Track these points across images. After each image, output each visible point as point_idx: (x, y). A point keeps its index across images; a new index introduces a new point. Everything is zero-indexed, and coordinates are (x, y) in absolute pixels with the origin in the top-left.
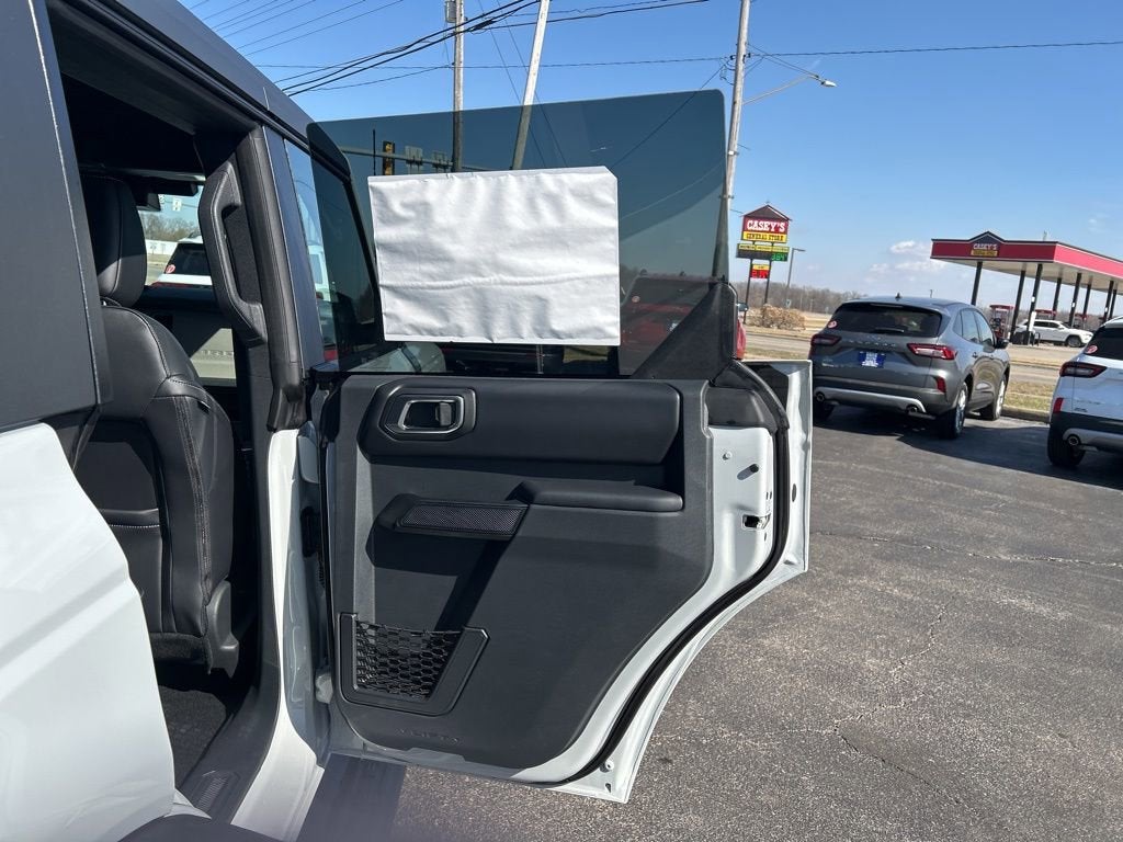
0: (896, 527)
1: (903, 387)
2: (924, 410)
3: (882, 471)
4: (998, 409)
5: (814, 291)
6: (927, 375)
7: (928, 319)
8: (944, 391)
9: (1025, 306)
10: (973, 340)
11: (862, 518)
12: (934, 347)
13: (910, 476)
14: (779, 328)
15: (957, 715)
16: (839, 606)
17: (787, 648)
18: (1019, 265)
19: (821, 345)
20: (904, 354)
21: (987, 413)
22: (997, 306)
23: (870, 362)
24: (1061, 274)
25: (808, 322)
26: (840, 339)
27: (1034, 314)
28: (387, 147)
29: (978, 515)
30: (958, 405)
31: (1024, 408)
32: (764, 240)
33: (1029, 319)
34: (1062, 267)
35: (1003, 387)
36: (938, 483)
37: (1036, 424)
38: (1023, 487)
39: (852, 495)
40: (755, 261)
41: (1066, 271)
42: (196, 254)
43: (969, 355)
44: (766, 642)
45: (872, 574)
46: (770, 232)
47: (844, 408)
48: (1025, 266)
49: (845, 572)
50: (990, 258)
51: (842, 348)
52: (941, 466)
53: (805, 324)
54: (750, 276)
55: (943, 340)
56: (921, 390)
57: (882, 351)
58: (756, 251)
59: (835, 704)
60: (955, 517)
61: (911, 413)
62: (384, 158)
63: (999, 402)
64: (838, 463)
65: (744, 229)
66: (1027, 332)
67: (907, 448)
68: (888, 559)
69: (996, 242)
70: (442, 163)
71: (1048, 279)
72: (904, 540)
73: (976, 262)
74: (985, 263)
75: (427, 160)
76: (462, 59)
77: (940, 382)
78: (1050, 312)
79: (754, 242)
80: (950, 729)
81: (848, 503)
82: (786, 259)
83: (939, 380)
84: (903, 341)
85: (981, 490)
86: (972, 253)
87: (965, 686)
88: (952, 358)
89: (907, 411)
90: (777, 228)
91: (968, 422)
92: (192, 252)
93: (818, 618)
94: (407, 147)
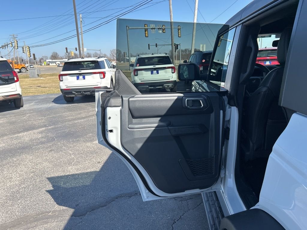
28: (146, 25)
62: (145, 29)
75: (157, 28)
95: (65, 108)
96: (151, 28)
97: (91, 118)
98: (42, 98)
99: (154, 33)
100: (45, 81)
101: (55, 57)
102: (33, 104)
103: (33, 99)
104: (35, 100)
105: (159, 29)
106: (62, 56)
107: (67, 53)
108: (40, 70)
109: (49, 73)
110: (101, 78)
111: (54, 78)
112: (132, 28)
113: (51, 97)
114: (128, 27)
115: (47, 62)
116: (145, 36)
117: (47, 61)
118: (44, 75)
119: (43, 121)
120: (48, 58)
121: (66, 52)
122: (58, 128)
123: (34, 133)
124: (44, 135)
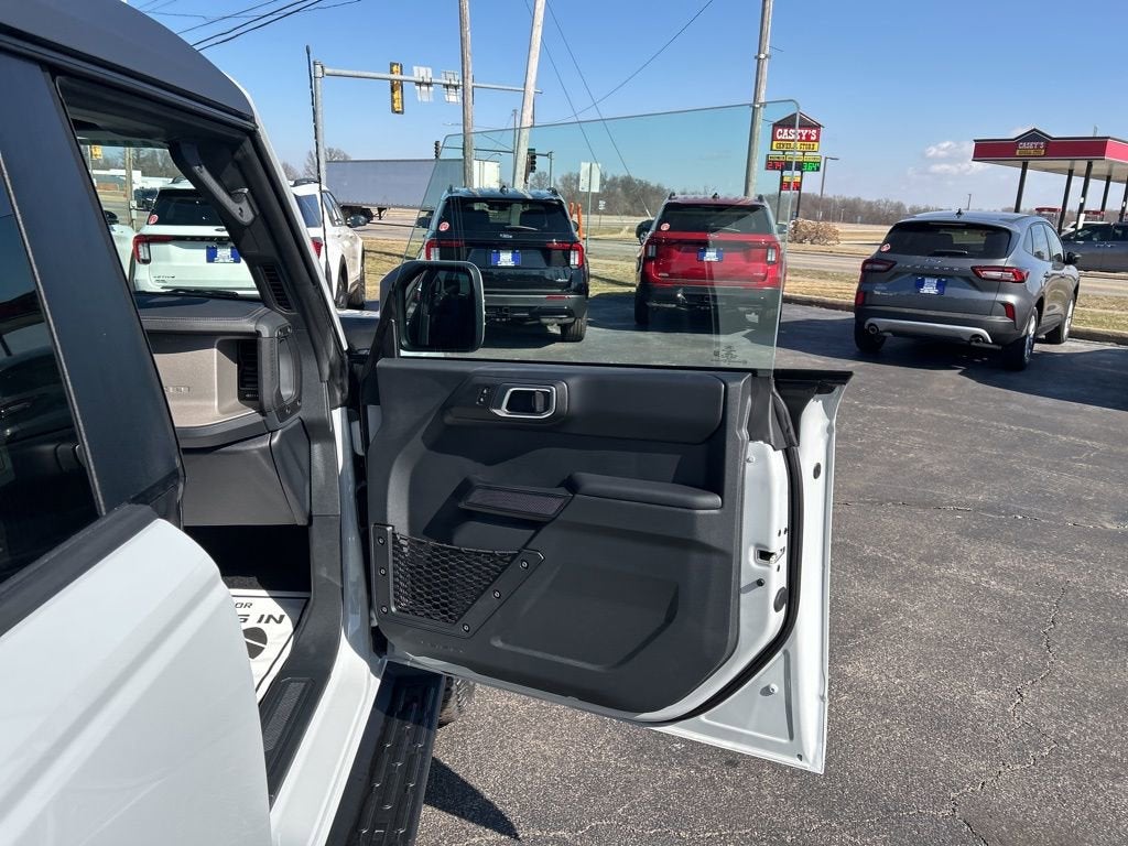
0: (979, 490)
1: (966, 316)
2: (990, 341)
3: (949, 416)
6: (994, 301)
7: (995, 237)
8: (1014, 319)
11: (935, 479)
12: (1003, 269)
13: (981, 421)
14: (812, 243)
15: (1103, 776)
16: (929, 609)
17: (876, 677)
18: (1066, 164)
19: (872, 271)
20: (968, 279)
21: (1056, 335)
22: (1043, 209)
23: (930, 288)
24: (1110, 171)
25: (843, 234)
26: (895, 263)
27: (1083, 216)
28: (395, 68)
29: (1068, 469)
30: (1027, 334)
31: (1093, 328)
32: (794, 149)
33: (1077, 220)
34: (1112, 164)
35: (1071, 307)
36: (1015, 428)
37: (1108, 346)
38: (1112, 429)
39: (921, 449)
40: (785, 173)
41: (1115, 167)
42: (181, 201)
43: (1040, 274)
44: (849, 669)
45: (960, 559)
46: (801, 140)
48: (1072, 164)
49: (928, 559)
50: (1037, 157)
51: (897, 274)
52: (1012, 407)
53: (840, 237)
54: (781, 189)
55: (1013, 261)
56: (986, 318)
57: (944, 276)
58: (786, 162)
59: (948, 765)
60: (1043, 473)
61: (974, 344)
62: (392, 81)
63: (1068, 322)
64: (899, 408)
65: (774, 138)
67: (972, 384)
68: (976, 536)
69: (1043, 140)
70: (453, 83)
71: (1098, 177)
72: (989, 508)
73: (1021, 163)
74: (1030, 163)
75: (439, 81)
77: (1009, 309)
78: (1097, 212)
79: (784, 152)
80: (1099, 800)
81: (918, 460)
82: (818, 169)
83: (1008, 307)
84: (966, 264)
85: (1065, 435)
86: (1017, 153)
87: (1104, 728)
88: (1023, 281)
89: (970, 342)
90: (808, 136)
91: (1037, 348)
92: (176, 199)
93: (907, 629)
94: (415, 68)
96: (416, 79)
99: (426, 100)
105: (447, 86)
112: (337, 71)
114: (318, 67)
116: (393, 106)
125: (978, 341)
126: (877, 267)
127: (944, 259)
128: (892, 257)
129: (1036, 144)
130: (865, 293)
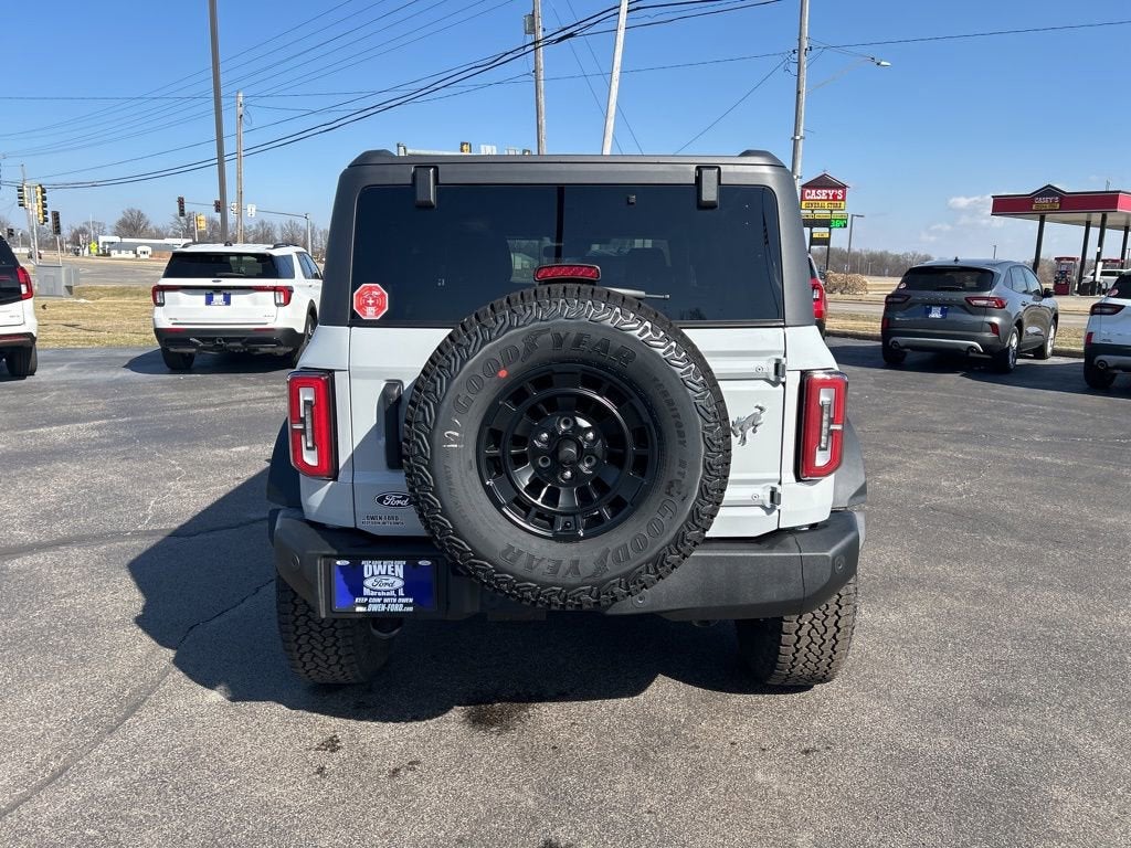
0: (960, 426)
1: (962, 333)
2: (982, 351)
4: (1049, 350)
5: (871, 254)
6: (983, 322)
7: (982, 276)
8: (998, 334)
9: (1091, 255)
10: (1025, 292)
11: (934, 422)
12: (988, 299)
14: (842, 293)
18: (1083, 216)
19: (893, 303)
20: (963, 307)
21: (1040, 352)
22: (1062, 259)
23: (936, 314)
24: (1128, 222)
25: (871, 285)
26: (909, 297)
27: (1100, 264)
28: (465, 147)
29: (1022, 418)
30: (1010, 345)
32: (823, 208)
33: (1096, 268)
34: (1127, 215)
35: (1053, 330)
36: (993, 401)
40: (815, 230)
43: (1018, 304)
45: (944, 448)
46: (828, 200)
47: (915, 353)
48: (1089, 217)
50: (1053, 211)
51: (912, 304)
53: (868, 288)
54: (811, 245)
55: (995, 293)
56: (979, 334)
57: (945, 305)
58: (814, 220)
60: (1005, 420)
61: (971, 354)
63: (1050, 343)
64: (913, 392)
65: (803, 198)
66: (1094, 282)
67: (969, 381)
68: (955, 441)
69: (1057, 195)
71: (1114, 228)
72: (966, 432)
73: (1038, 216)
74: (1047, 216)
76: (542, 66)
77: (994, 327)
78: (1116, 261)
79: (813, 211)
82: (845, 226)
83: (993, 325)
84: (962, 296)
85: (1027, 404)
86: (1034, 208)
87: (1002, 491)
88: (1003, 307)
89: (967, 352)
90: (835, 196)
91: (1019, 361)
95: (163, 383)
97: (236, 407)
98: (92, 355)
100: (94, 310)
101: (132, 226)
102: (64, 368)
103: (63, 356)
104: (69, 360)
106: (160, 226)
107: (182, 218)
108: (76, 271)
109: (109, 286)
110: (277, 305)
111: (128, 304)
113: (120, 354)
114: (401, 148)
115: (101, 246)
117: (102, 239)
118: (92, 289)
119: (100, 407)
120: (108, 230)
121: (178, 212)
122: (143, 421)
123: (78, 429)
124: (105, 432)
125: (973, 351)
126: (896, 300)
127: (946, 292)
128: (908, 292)
129: (1051, 199)
130: (889, 319)
